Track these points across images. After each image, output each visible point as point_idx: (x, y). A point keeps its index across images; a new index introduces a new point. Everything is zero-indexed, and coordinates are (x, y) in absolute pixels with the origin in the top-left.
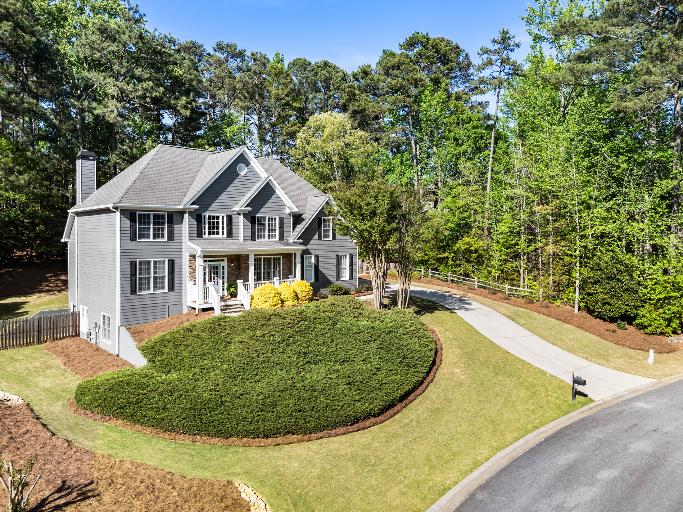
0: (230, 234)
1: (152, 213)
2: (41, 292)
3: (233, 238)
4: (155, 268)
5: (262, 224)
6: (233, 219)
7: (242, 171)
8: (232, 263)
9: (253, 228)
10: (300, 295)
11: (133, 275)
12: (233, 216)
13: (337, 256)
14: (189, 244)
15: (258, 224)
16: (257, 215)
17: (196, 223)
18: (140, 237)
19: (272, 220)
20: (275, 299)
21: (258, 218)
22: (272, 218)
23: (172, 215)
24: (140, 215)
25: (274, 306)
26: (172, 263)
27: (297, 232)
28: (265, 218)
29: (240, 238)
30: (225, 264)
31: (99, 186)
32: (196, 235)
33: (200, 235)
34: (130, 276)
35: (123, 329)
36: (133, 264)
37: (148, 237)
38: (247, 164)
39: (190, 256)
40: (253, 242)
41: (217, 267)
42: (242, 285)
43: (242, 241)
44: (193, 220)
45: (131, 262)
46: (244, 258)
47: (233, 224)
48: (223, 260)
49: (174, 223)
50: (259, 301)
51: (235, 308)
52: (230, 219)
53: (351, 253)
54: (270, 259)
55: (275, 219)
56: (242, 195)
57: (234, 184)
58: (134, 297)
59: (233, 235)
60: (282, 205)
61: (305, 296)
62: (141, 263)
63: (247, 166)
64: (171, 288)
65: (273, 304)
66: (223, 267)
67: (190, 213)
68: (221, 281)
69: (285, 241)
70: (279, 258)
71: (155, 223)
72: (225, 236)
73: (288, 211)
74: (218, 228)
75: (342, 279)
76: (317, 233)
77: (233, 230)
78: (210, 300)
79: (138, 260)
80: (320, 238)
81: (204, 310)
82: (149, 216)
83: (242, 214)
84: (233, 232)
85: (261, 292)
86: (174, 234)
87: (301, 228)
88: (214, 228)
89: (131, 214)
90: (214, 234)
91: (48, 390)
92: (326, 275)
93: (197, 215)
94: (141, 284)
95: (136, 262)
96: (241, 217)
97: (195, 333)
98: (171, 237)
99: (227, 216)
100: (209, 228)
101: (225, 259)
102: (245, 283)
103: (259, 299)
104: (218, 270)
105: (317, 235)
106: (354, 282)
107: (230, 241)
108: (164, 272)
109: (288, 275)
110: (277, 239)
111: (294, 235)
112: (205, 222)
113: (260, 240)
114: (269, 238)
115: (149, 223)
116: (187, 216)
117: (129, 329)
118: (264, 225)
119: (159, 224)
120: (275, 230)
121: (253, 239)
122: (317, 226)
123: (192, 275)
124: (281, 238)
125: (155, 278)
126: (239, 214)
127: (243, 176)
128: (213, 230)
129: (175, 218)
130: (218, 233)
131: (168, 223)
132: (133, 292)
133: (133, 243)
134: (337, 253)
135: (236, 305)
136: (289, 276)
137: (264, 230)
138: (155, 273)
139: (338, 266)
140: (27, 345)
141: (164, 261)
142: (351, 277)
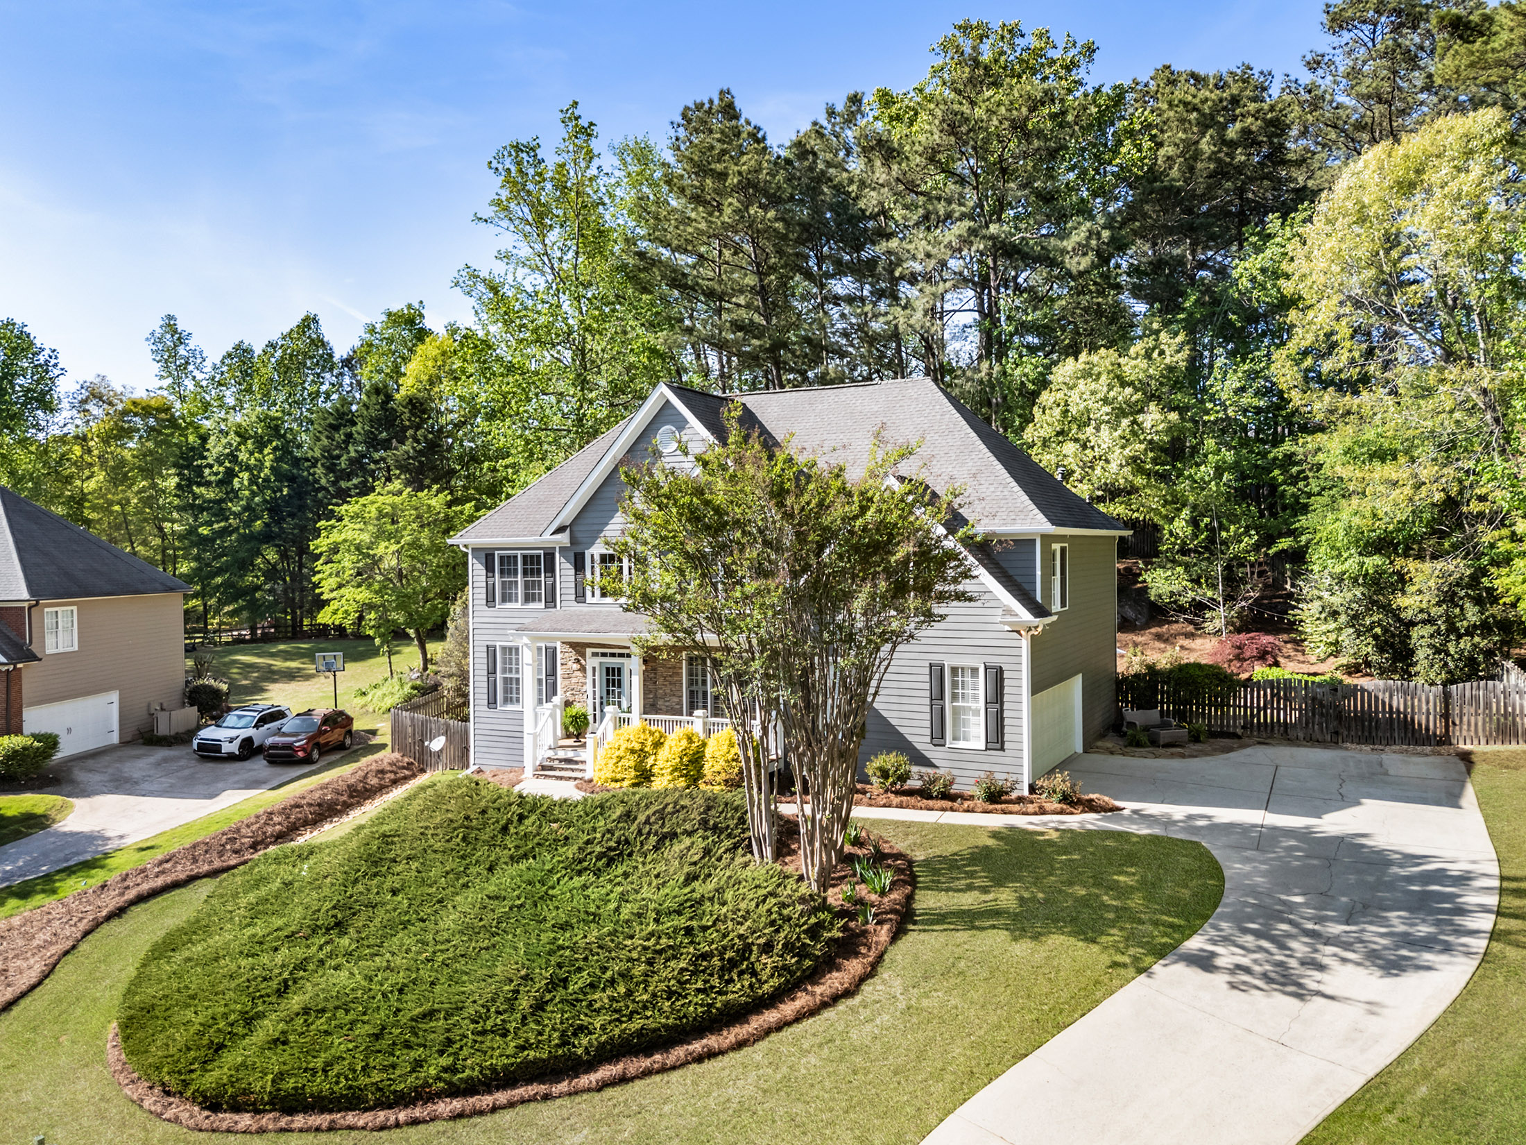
1: (519, 552)
7: (667, 443)
8: (645, 662)
10: (707, 768)
11: (491, 672)
13: (939, 668)
17: (572, 572)
18: (504, 600)
24: (502, 558)
26: (553, 653)
32: (574, 597)
33: (581, 598)
34: (485, 673)
36: (490, 650)
37: (515, 600)
41: (619, 669)
44: (569, 566)
45: (488, 647)
48: (629, 656)
53: (995, 661)
58: (492, 713)
61: (718, 773)
62: (504, 648)
63: (680, 428)
66: (630, 670)
67: (563, 552)
71: (525, 573)
79: (498, 644)
82: (515, 557)
89: (487, 555)
93: (576, 555)
94: (504, 691)
95: (495, 647)
98: (551, 601)
101: (633, 652)
104: (622, 678)
106: (1009, 760)
112: (593, 568)
115: (516, 573)
116: (557, 558)
119: (532, 574)
127: (670, 454)
131: (545, 572)
132: (491, 704)
133: (493, 612)
134: (935, 658)
139: (937, 698)
142: (997, 741)
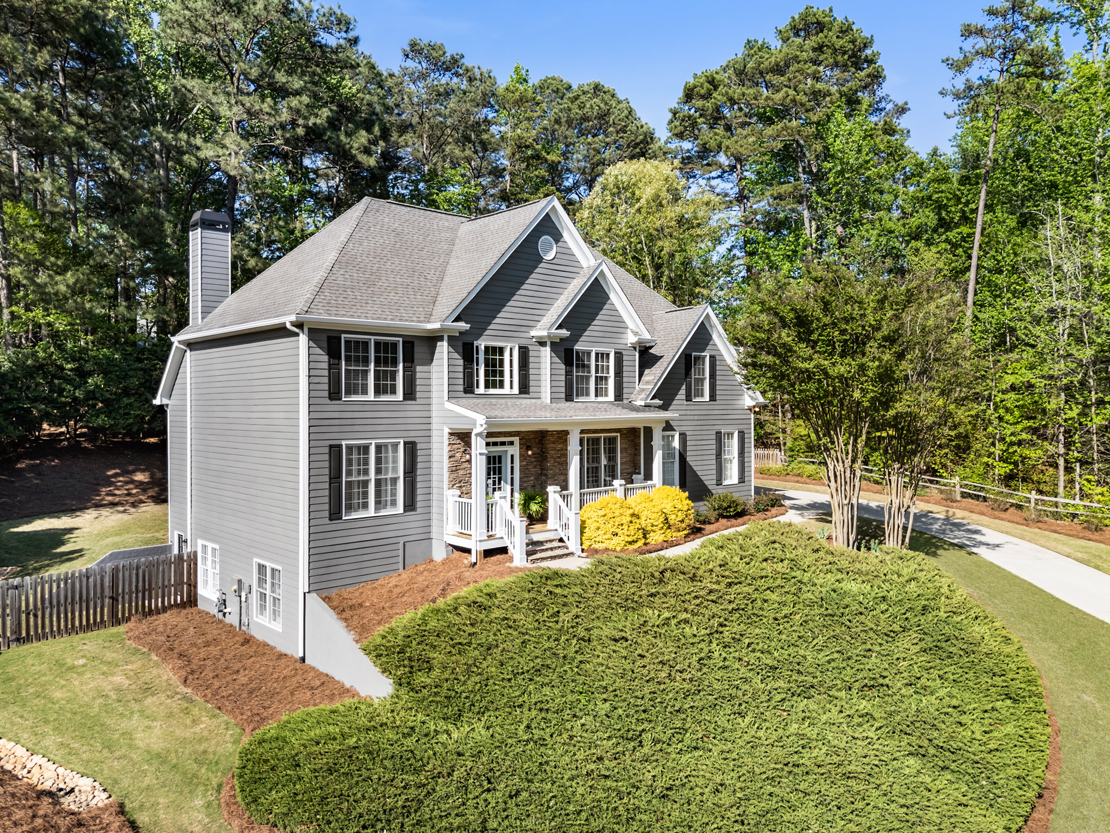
0: (524, 388)
1: (373, 338)
2: (98, 506)
3: (531, 395)
4: (378, 461)
5: (584, 366)
6: (531, 353)
7: (547, 251)
8: (528, 448)
9: (568, 373)
10: (672, 519)
11: (335, 477)
12: (530, 348)
13: (718, 434)
14: (449, 406)
15: (578, 366)
16: (576, 347)
17: (461, 362)
18: (348, 393)
19: (602, 358)
20: (632, 528)
21: (577, 353)
22: (603, 354)
23: (412, 343)
24: (348, 342)
25: (630, 543)
26: (411, 449)
27: (648, 383)
28: (589, 353)
29: (543, 395)
30: (514, 450)
31: (235, 288)
32: (461, 388)
33: (469, 388)
34: (327, 479)
35: (313, 598)
36: (335, 451)
37: (365, 392)
38: (557, 237)
39: (451, 434)
40: (568, 404)
41: (500, 457)
42: (557, 496)
43: (549, 401)
44: (456, 356)
45: (331, 447)
46: (552, 439)
47: (531, 366)
48: (512, 443)
49: (415, 361)
50: (600, 532)
51: (552, 549)
52: (524, 353)
53: (741, 427)
54: (597, 440)
55: (608, 355)
56: (547, 303)
57: (533, 279)
58: (336, 525)
59: (531, 389)
60: (619, 325)
61: (682, 521)
62: (350, 448)
63: (557, 241)
64: (410, 505)
65: (630, 539)
66: (512, 456)
67: (452, 340)
68: (509, 487)
69: (625, 402)
70: (615, 438)
71: (378, 362)
72: (516, 390)
73: (632, 339)
74: (502, 374)
75: (726, 483)
76: (684, 387)
77: (531, 377)
78: (499, 530)
79: (344, 443)
80: (688, 398)
81: (488, 553)
82: (366, 344)
83: (549, 344)
84: (531, 383)
85: (602, 513)
86: (415, 385)
87: (656, 375)
88: (494, 373)
89: (329, 339)
90: (494, 387)
91: (161, 758)
92: (699, 473)
93: (465, 344)
94: (349, 497)
95: (340, 446)
96: (546, 351)
97: (497, 613)
98: (410, 394)
99: (520, 348)
100: (487, 374)
101: (516, 440)
102: (564, 492)
103: (598, 529)
104: (503, 465)
105: (683, 391)
106: (746, 488)
107: (525, 402)
108: (395, 469)
109: (631, 474)
110: (611, 397)
111: (643, 390)
112: (477, 358)
113: (581, 399)
114: (596, 396)
115: (366, 361)
116: (443, 348)
117: (327, 599)
118: (589, 367)
119: (386, 364)
120: (606, 378)
121: (569, 398)
122: (683, 371)
123: (455, 475)
124: (619, 396)
125: (378, 483)
126: (542, 344)
127: (549, 262)
128: (494, 377)
129: (420, 351)
130: (502, 386)
131: (404, 362)
132: (335, 514)
133: (335, 406)
134: (717, 428)
135: (551, 541)
136: (634, 477)
137: (588, 378)
138: (378, 471)
139: (719, 455)
140: (88, 628)
141: (395, 446)
142: (742, 479)
